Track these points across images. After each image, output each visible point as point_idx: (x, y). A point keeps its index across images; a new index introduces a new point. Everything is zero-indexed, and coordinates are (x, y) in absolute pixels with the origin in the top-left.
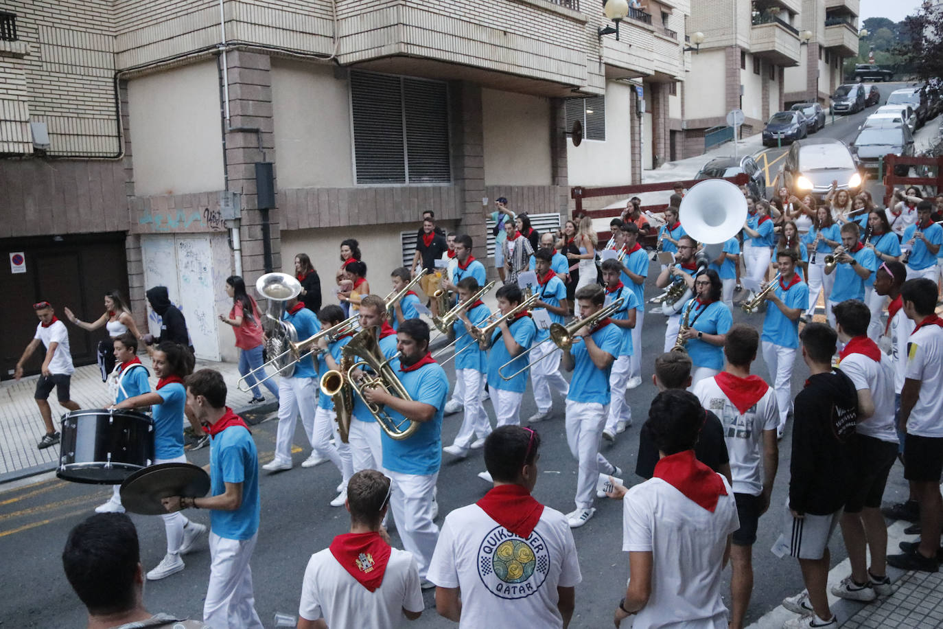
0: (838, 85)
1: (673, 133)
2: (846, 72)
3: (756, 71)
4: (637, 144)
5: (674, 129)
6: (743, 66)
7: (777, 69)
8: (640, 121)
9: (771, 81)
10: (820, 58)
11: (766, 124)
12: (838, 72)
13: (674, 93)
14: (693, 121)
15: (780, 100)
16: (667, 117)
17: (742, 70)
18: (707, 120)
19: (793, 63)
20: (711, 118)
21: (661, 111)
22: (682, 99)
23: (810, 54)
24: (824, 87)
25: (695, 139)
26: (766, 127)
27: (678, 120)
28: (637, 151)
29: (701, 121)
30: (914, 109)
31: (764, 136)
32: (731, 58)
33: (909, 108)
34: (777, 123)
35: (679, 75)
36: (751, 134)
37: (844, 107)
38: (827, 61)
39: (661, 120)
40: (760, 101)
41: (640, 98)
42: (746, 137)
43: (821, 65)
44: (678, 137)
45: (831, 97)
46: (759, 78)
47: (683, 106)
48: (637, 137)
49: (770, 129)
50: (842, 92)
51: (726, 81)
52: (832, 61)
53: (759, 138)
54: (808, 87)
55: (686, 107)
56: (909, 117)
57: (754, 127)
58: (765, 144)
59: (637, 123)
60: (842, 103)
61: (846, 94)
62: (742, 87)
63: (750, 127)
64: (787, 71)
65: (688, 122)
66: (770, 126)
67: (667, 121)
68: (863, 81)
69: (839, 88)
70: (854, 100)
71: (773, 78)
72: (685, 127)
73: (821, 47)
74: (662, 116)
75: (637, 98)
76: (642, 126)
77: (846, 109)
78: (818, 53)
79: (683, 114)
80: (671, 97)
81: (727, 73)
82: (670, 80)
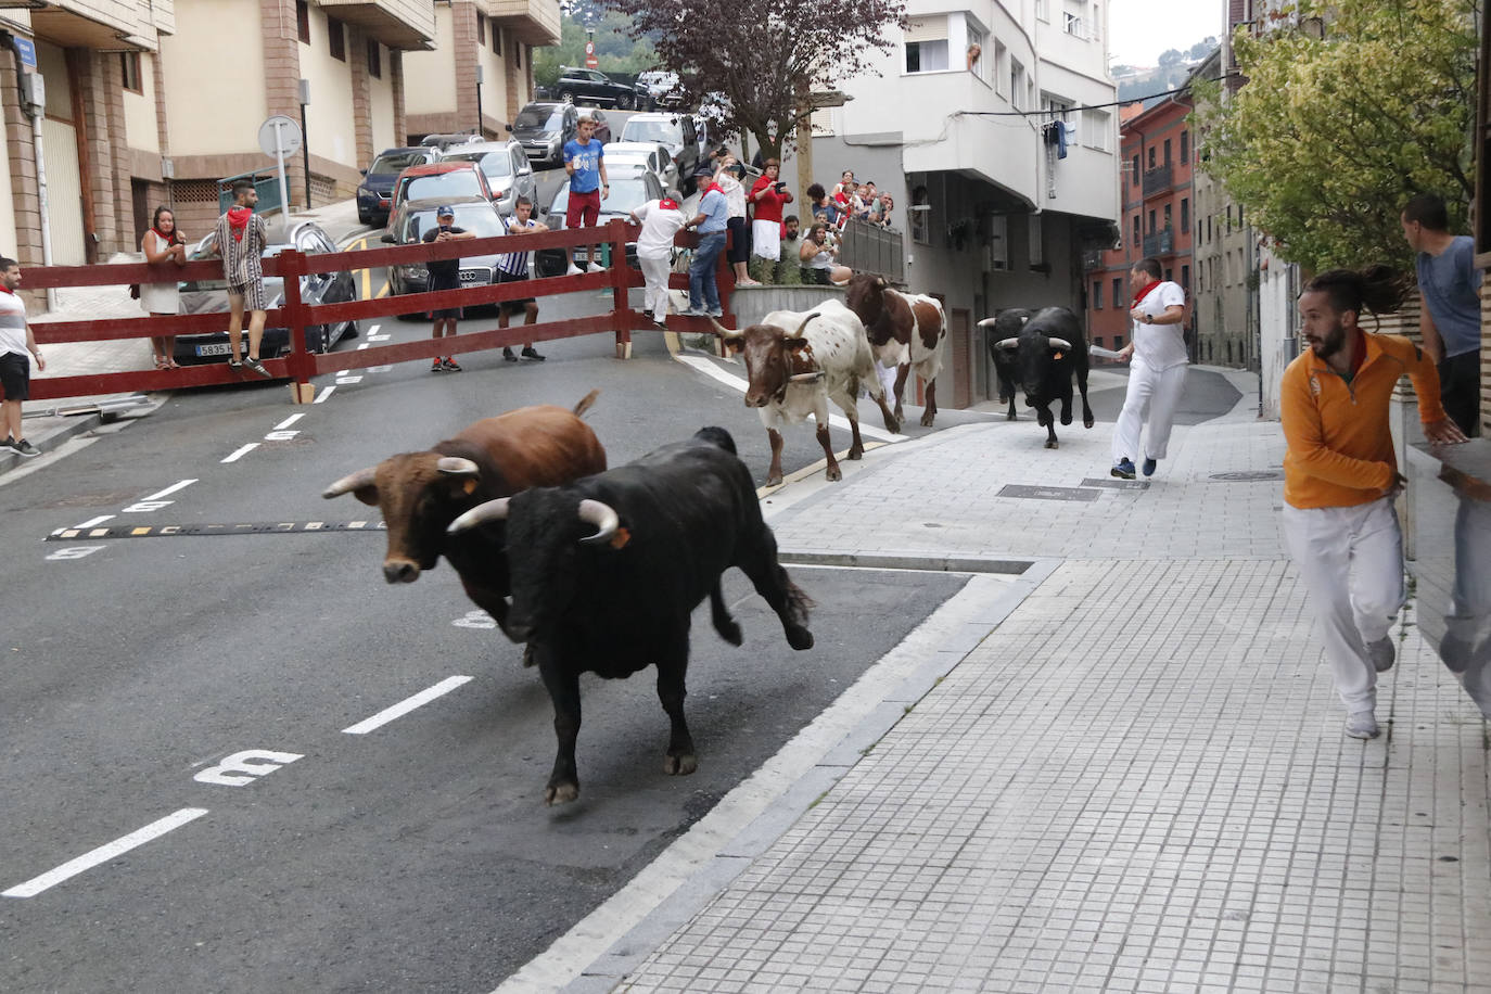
0: (523, 102)
1: (140, 186)
2: (541, 81)
3: (337, 51)
4: (29, 186)
5: (143, 176)
6: (304, 35)
7: (384, 55)
8: (32, 126)
9: (373, 80)
10: (483, 42)
11: (364, 173)
12: (521, 75)
13: (137, 87)
14: (190, 160)
15: (397, 125)
16: (119, 143)
17: (301, 44)
18: (226, 160)
19: (420, 42)
20: (234, 156)
21: (101, 122)
22: (159, 103)
23: (459, 29)
24: (494, 106)
25: (198, 204)
26: (364, 180)
27: (150, 155)
28: (30, 203)
29: (209, 160)
30: (673, 155)
31: (361, 201)
32: (273, 13)
33: (663, 152)
34: (388, 171)
35: (143, 36)
36: (334, 199)
37: (538, 152)
38: (497, 50)
39: (103, 144)
40: (351, 123)
41: (29, 68)
42: (323, 204)
43: (485, 54)
44: (155, 199)
45: (509, 128)
46: (343, 70)
47: (161, 122)
48: (27, 169)
49: (372, 185)
50: (533, 120)
51: (268, 68)
52: (507, 49)
53: (350, 209)
54: (459, 103)
55: (170, 126)
56: (662, 168)
57: (339, 184)
58: (364, 219)
59: (23, 132)
60: (533, 142)
61: (542, 123)
62: (303, 84)
63: (330, 182)
64: (409, 59)
65: (177, 161)
66: (373, 178)
67: (120, 154)
68: (577, 103)
69: (526, 110)
70: (558, 137)
71: (377, 73)
72: (171, 175)
73: (481, 16)
74: (102, 134)
75: (19, 67)
76: (39, 141)
77: (543, 155)
78: (475, 28)
79: (162, 142)
80: (129, 97)
81: (266, 48)
82: (120, 45)
